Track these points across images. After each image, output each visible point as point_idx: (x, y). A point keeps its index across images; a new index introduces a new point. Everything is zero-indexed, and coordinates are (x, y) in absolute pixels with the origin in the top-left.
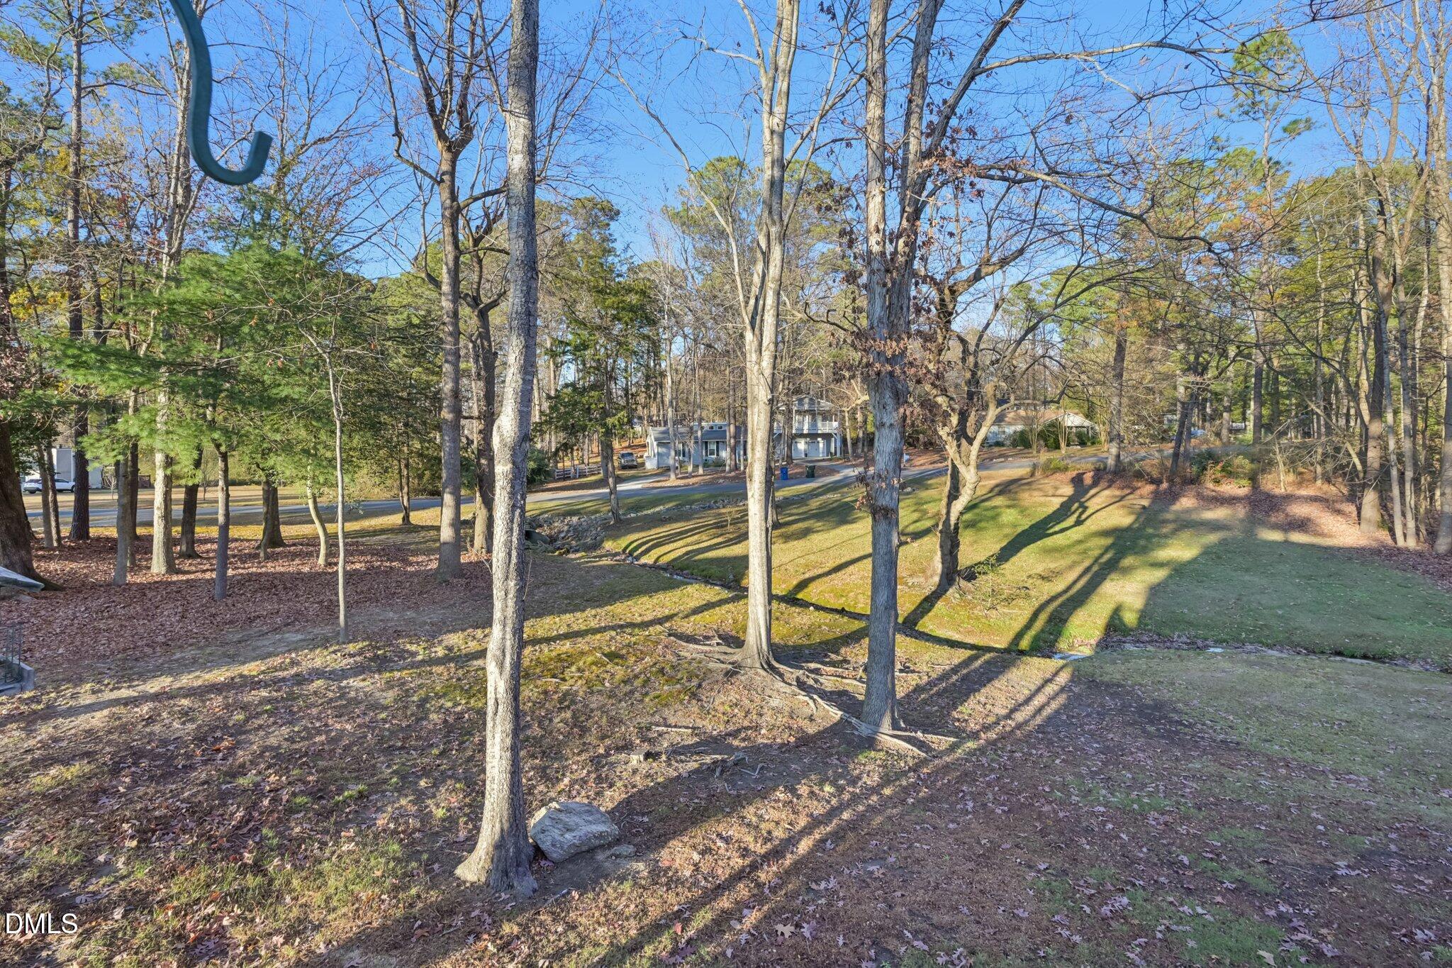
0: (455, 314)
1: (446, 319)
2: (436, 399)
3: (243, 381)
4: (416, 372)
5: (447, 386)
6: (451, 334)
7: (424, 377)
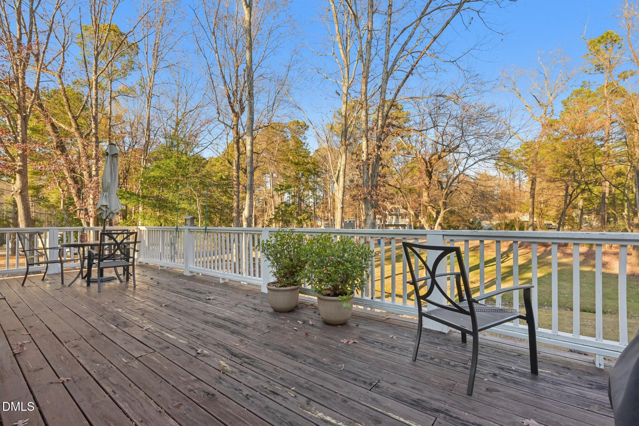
0: (238, 177)
1: (235, 179)
2: (231, 209)
3: (170, 203)
4: (224, 198)
5: (235, 205)
6: (236, 185)
7: (227, 200)
